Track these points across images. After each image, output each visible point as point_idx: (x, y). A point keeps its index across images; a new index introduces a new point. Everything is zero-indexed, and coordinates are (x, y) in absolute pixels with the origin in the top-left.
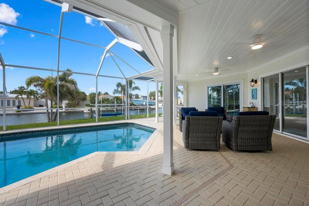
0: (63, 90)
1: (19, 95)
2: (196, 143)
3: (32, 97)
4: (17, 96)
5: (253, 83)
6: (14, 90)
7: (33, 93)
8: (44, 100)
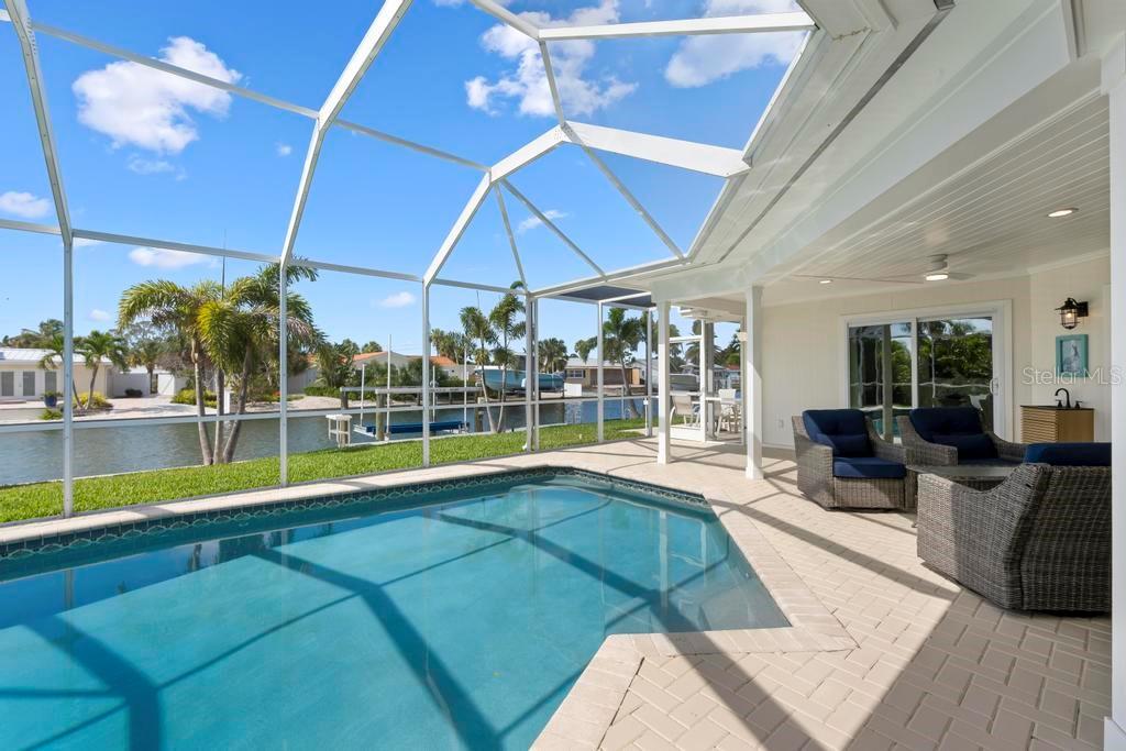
0: (267, 335)
1: (53, 355)
2: (1057, 582)
3: (105, 360)
4: (48, 358)
5: (1069, 315)
6: (19, 334)
7: (108, 345)
8: (142, 370)
